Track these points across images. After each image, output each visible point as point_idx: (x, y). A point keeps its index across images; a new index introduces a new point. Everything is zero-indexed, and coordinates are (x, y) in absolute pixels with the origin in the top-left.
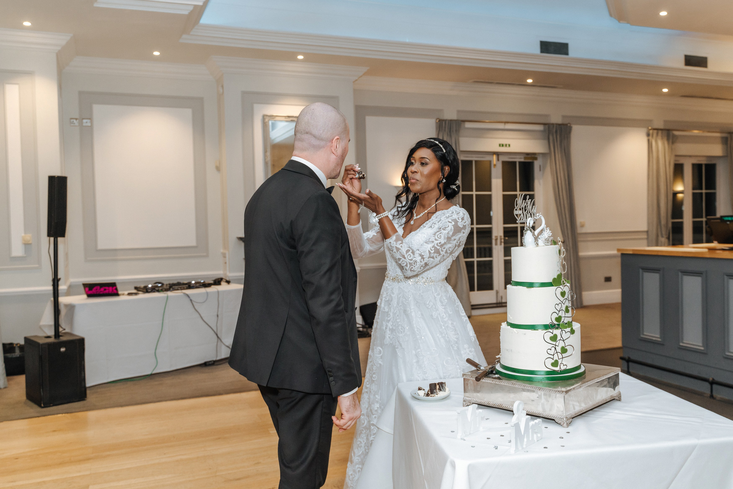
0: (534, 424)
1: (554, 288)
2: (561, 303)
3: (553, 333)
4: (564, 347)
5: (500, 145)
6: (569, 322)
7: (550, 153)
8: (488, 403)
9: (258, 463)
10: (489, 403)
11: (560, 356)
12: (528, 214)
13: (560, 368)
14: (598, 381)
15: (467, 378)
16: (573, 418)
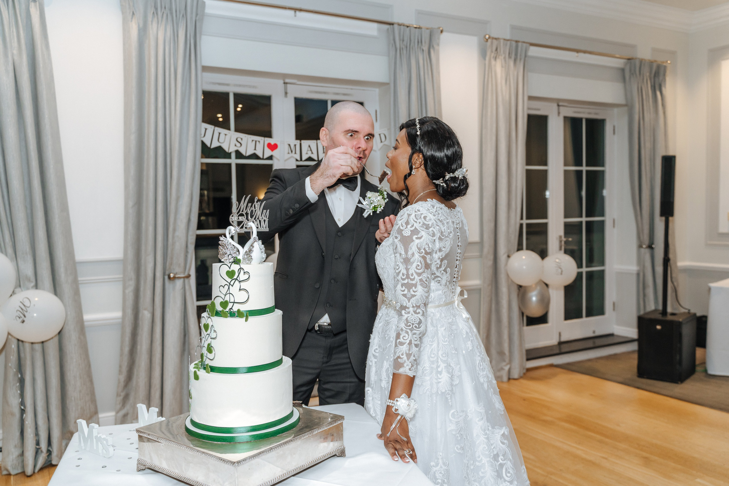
12: (256, 221)
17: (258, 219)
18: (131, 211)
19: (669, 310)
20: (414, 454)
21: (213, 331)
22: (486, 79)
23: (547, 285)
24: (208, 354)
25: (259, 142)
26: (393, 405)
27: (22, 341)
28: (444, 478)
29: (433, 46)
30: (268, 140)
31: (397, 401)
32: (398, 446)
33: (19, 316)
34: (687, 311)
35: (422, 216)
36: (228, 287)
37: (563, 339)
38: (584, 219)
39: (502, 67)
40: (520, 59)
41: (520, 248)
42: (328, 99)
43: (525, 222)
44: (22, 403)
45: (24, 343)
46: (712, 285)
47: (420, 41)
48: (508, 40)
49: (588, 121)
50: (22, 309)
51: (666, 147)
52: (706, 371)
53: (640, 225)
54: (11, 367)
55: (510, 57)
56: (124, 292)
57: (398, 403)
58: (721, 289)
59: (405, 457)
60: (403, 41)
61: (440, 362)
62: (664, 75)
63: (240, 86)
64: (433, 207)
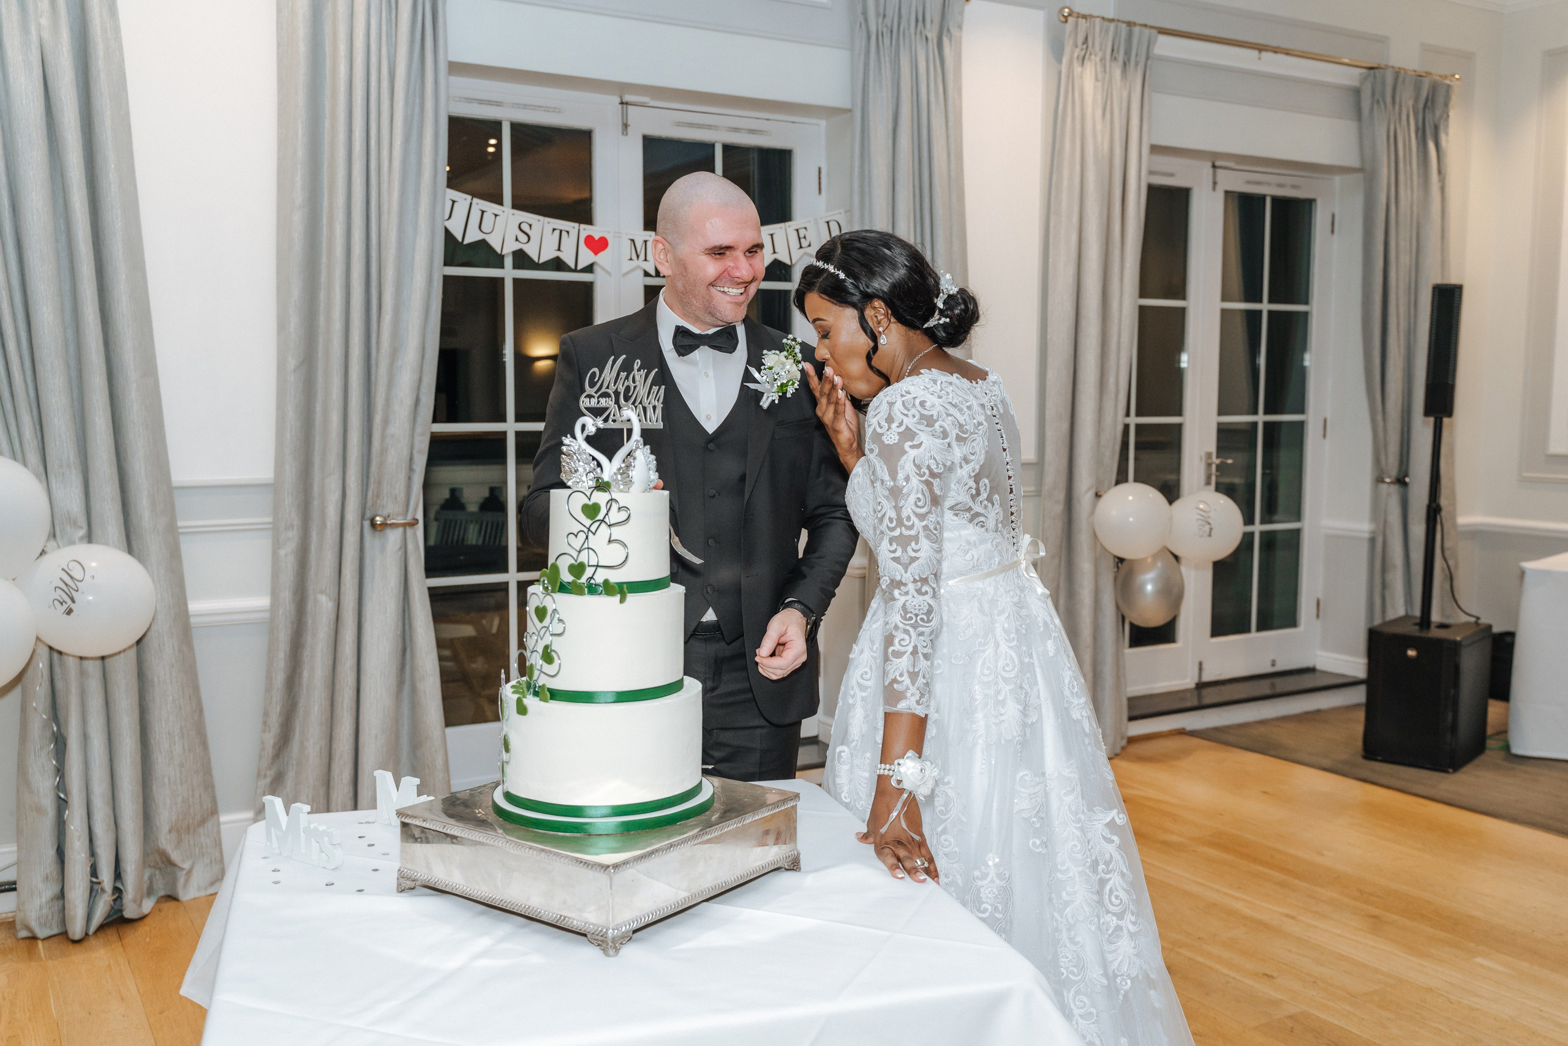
17: (641, 403)
18: (292, 378)
19: (1436, 617)
20: (932, 868)
21: (556, 620)
22: (1061, 106)
23: (1176, 558)
24: (545, 664)
25: (568, 232)
26: (891, 773)
27: (60, 653)
28: (998, 903)
29: (948, 30)
30: (586, 230)
31: (899, 764)
32: (902, 853)
33: (62, 601)
34: (1473, 620)
35: (917, 402)
36: (585, 537)
37: (1207, 677)
38: (1261, 418)
39: (1097, 79)
40: (1137, 64)
41: (1121, 478)
42: (717, 142)
43: (1134, 420)
44: (61, 786)
45: (65, 657)
46: (1528, 565)
47: (920, 18)
48: (1111, 20)
49: (1276, 200)
50: (66, 585)
51: (1444, 264)
52: (1507, 748)
53: (1381, 434)
54: (35, 709)
55: (1114, 59)
56: (275, 554)
57: (902, 769)
58: (1547, 573)
59: (917, 872)
60: (884, 16)
61: (1002, 684)
62: (1446, 105)
63: (525, 106)
64: (935, 382)
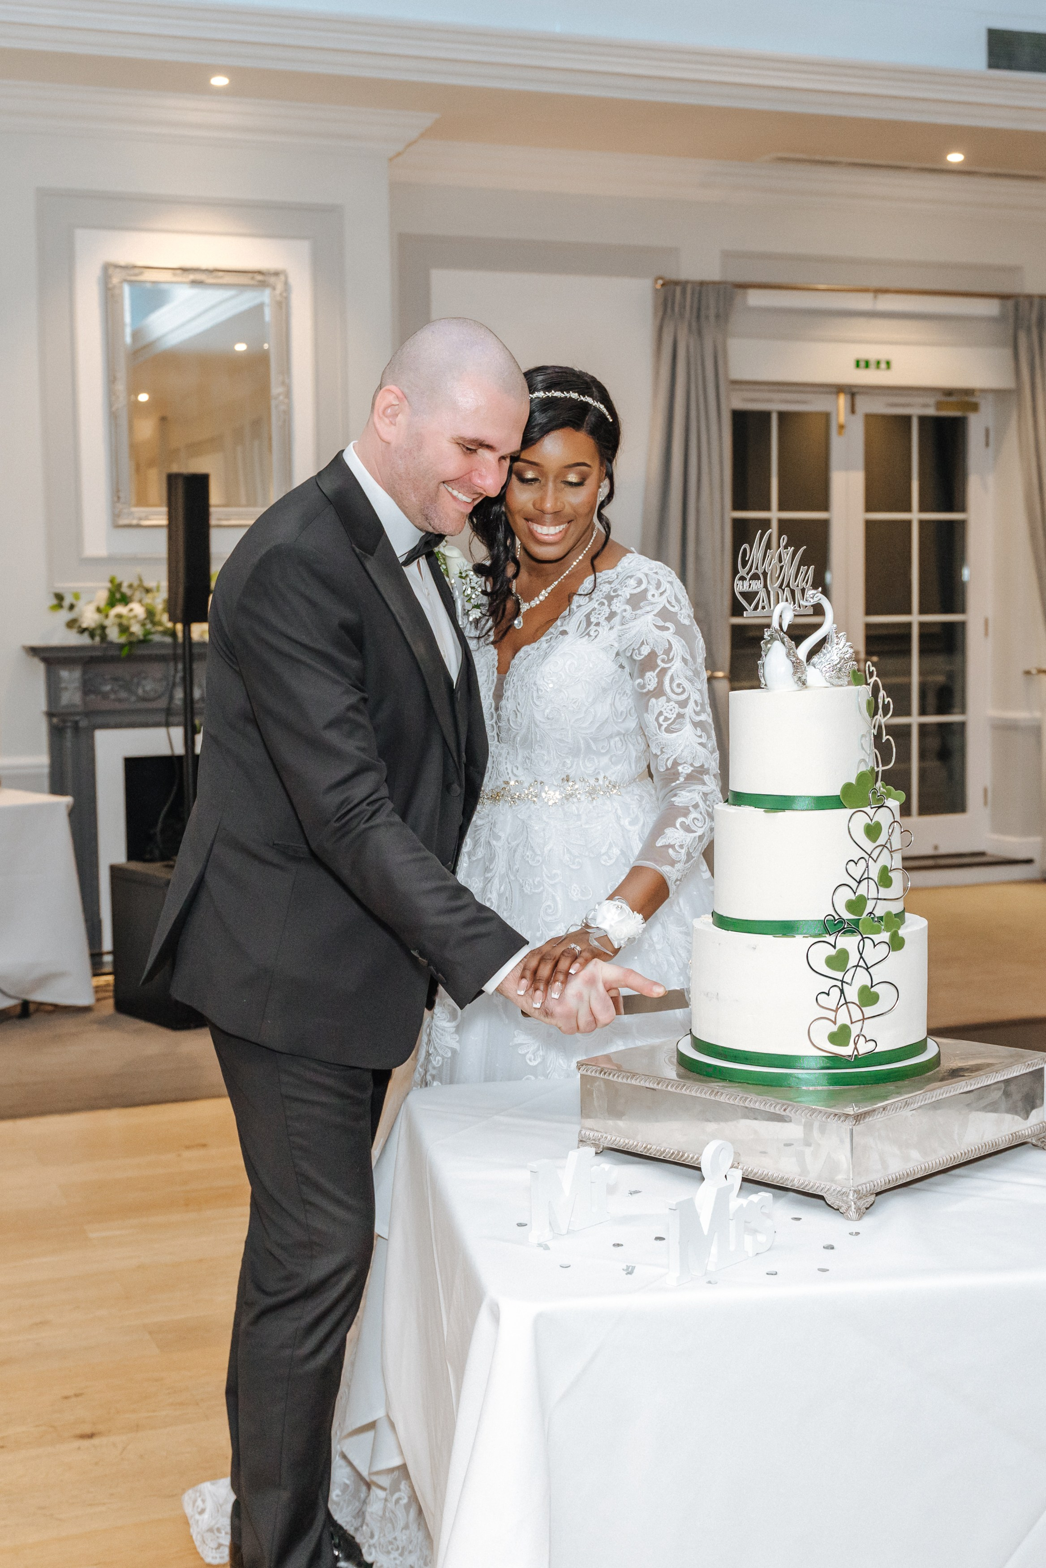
0: (745, 1206)
1: (844, 814)
2: (867, 857)
3: (834, 947)
4: (870, 987)
5: (858, 364)
6: (889, 914)
7: (1017, 391)
8: (645, 1148)
9: (43, 1323)
10: (648, 1147)
11: (857, 1014)
12: (783, 590)
13: (856, 1048)
14: (969, 1089)
15: (589, 1073)
16: (878, 1194)
